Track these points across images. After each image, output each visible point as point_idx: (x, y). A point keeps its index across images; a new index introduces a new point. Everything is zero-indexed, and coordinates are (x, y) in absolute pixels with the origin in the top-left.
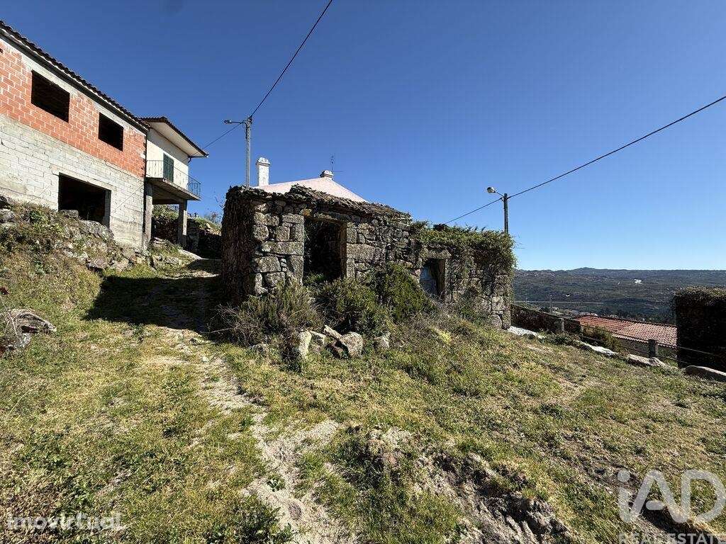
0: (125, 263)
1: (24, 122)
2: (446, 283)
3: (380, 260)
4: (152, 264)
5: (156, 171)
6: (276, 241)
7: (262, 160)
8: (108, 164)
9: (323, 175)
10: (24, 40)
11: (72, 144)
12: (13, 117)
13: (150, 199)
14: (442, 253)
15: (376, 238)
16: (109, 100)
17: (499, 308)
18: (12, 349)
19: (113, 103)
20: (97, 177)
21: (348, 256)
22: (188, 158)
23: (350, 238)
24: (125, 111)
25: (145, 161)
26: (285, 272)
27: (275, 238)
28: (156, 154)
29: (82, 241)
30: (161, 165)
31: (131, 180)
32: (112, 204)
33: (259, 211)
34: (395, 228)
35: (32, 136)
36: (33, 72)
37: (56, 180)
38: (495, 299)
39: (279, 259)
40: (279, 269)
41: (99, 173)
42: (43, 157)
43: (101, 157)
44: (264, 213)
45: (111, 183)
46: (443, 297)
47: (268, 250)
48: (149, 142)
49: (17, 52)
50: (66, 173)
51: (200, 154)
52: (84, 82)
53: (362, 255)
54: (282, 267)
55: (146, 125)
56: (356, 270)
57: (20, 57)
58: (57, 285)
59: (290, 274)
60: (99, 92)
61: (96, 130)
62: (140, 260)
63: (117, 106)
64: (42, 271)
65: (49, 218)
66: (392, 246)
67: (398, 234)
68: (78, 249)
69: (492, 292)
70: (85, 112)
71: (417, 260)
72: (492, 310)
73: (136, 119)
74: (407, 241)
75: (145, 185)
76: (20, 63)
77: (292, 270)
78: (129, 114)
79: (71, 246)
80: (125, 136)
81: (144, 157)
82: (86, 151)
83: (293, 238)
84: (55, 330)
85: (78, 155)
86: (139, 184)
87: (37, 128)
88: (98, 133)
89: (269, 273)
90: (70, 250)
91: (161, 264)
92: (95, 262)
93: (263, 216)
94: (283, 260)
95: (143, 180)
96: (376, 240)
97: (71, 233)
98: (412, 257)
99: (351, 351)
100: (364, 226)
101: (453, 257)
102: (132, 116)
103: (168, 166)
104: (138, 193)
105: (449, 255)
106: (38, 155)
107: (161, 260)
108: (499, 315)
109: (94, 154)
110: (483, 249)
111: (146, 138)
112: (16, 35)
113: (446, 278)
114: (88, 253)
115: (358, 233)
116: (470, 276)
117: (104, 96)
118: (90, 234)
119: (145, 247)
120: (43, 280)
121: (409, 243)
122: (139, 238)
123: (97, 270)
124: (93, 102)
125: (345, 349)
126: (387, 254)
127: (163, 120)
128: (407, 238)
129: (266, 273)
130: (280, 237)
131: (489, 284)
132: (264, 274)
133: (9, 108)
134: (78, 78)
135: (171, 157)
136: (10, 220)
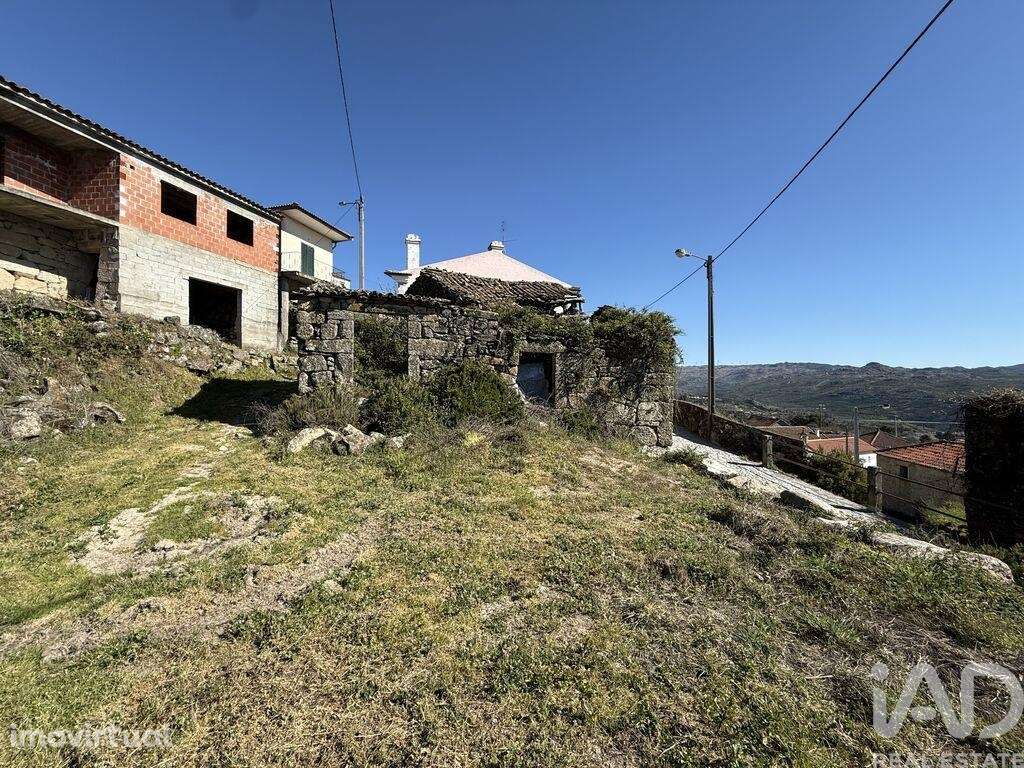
0: (237, 365)
1: (156, 232)
2: (557, 384)
3: (454, 356)
4: (272, 366)
5: (292, 263)
6: (321, 339)
7: (411, 237)
8: (238, 262)
9: (490, 248)
10: (151, 153)
11: (200, 247)
12: (146, 229)
13: (286, 295)
14: (551, 346)
15: (448, 331)
16: (235, 195)
17: (651, 417)
18: (73, 428)
19: (240, 197)
20: (226, 277)
21: (410, 352)
22: (331, 244)
23: (412, 333)
24: (253, 204)
25: (279, 254)
26: (333, 371)
27: (320, 336)
28: (292, 244)
29: (179, 346)
30: (298, 257)
31: (263, 277)
32: (244, 304)
33: (303, 310)
34: (476, 318)
35: (163, 244)
36: (162, 182)
37: (186, 285)
38: (644, 406)
39: (326, 358)
40: (325, 367)
41: (228, 273)
42: (173, 263)
43: (230, 256)
44: (308, 311)
45: (242, 281)
46: (552, 403)
47: (313, 349)
48: (283, 232)
49: (147, 165)
50: (195, 276)
51: (344, 238)
52: (208, 181)
53: (429, 352)
54: (329, 366)
55: (279, 215)
56: (421, 368)
57: (150, 170)
58: (147, 385)
59: (337, 373)
60: (224, 189)
61: (224, 229)
62: (255, 363)
63: (244, 199)
64: (134, 372)
65: (141, 326)
66: (473, 339)
67: (480, 325)
68: (176, 352)
69: (638, 395)
70: (213, 211)
71: (510, 355)
72: (637, 420)
73: (266, 210)
74: (494, 332)
75: (279, 281)
76: (149, 176)
77: (341, 369)
78: (257, 206)
79: (167, 350)
80: (255, 230)
81: (277, 249)
82: (216, 252)
83: (340, 335)
84: (124, 420)
85: (207, 257)
86: (272, 279)
87: (167, 236)
88: (226, 231)
89: (314, 371)
90: (167, 354)
91: (282, 366)
92: (197, 365)
93: (307, 314)
94: (330, 358)
95: (277, 275)
96: (449, 333)
97: (166, 338)
98: (503, 352)
99: (352, 448)
100: (430, 317)
101: (569, 351)
102: (261, 208)
103: (307, 255)
104: (271, 289)
105: (562, 347)
106: (169, 262)
107: (283, 361)
108: (652, 427)
109: (223, 254)
110: (620, 339)
111: (280, 229)
112: (144, 150)
113: (558, 378)
114: (188, 355)
115: (423, 327)
116: (598, 373)
117: (230, 192)
118: (190, 338)
119: (281, 348)
120: (135, 380)
121: (498, 335)
122: (273, 339)
123: (200, 373)
124: (220, 200)
125: (348, 446)
126: (465, 350)
127: (295, 206)
128: (495, 329)
129: (312, 372)
130: (325, 335)
131: (633, 384)
132: (309, 373)
133: (142, 221)
134: (203, 179)
135: (312, 246)
136: (104, 330)
